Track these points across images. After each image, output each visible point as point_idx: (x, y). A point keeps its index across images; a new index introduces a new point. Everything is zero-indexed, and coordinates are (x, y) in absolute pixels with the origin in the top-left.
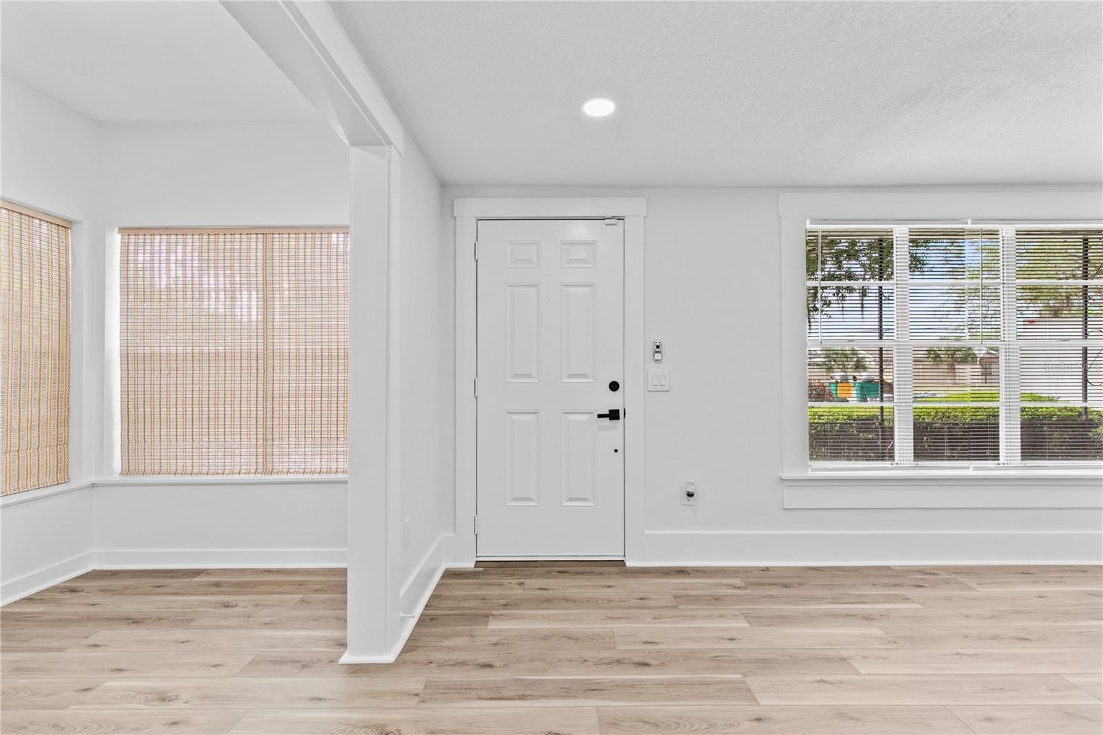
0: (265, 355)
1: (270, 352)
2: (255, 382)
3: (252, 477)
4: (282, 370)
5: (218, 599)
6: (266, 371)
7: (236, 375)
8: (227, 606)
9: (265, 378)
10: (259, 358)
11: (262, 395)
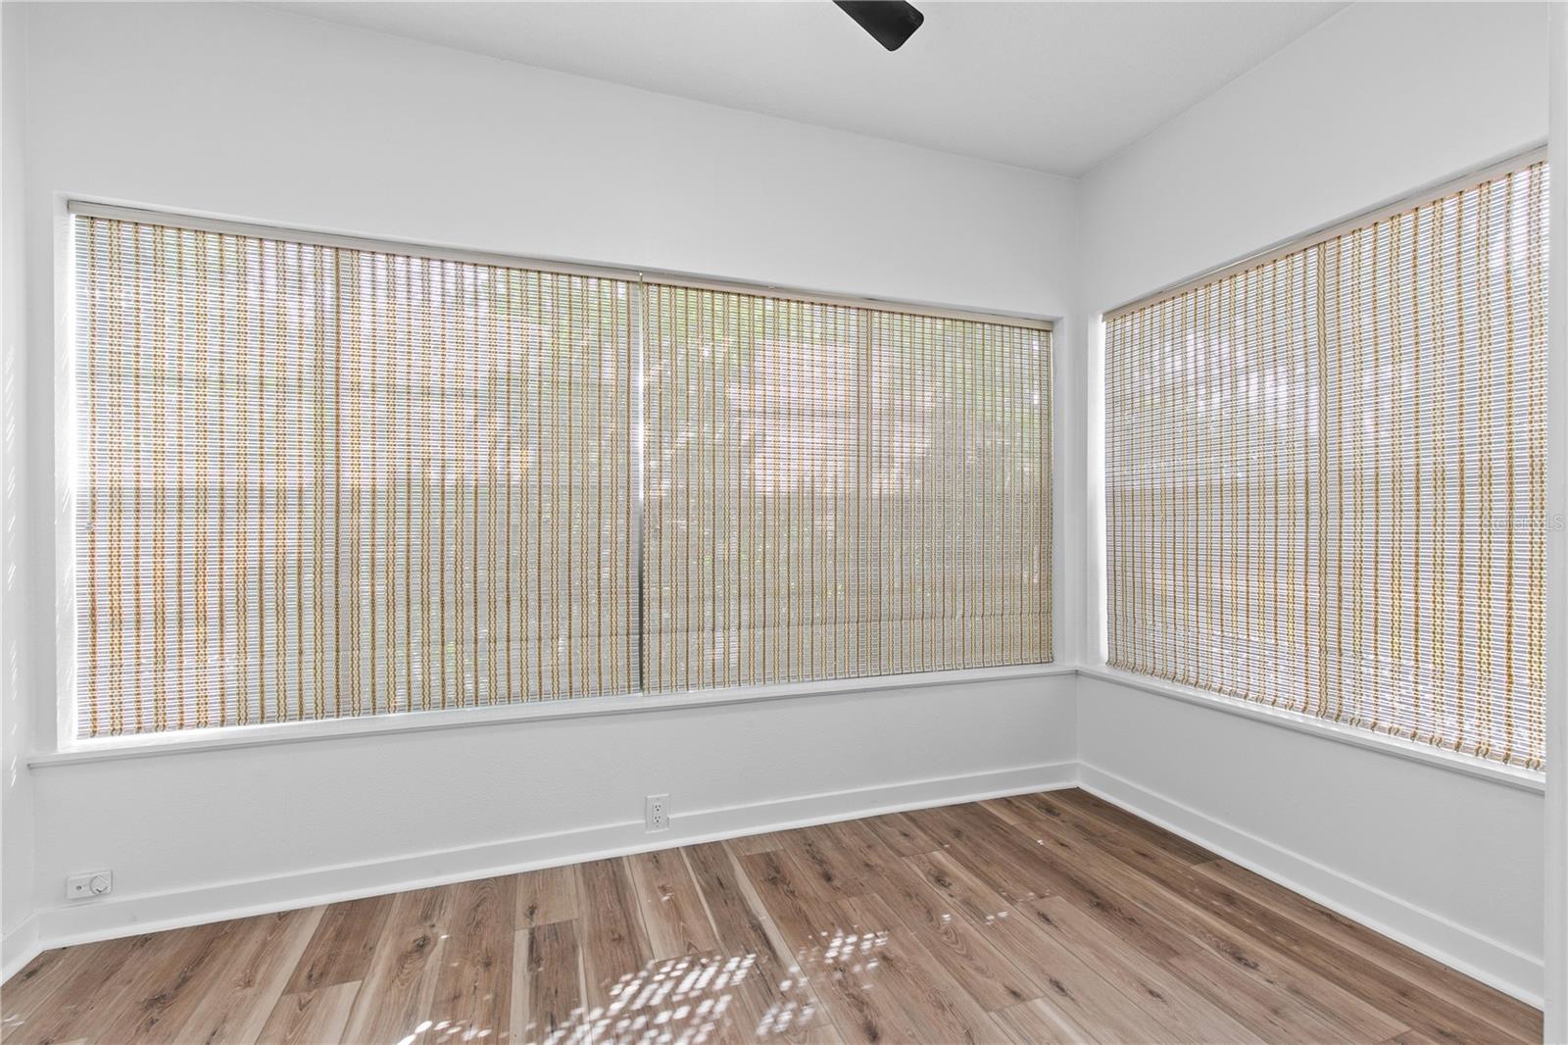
0: (1323, 483)
1: (1333, 476)
2: (1303, 536)
3: (1298, 717)
4: (1359, 512)
5: (1225, 930)
6: (1324, 514)
7: (1267, 523)
8: (1237, 955)
9: (1323, 527)
10: (1311, 489)
11: (1317, 563)
